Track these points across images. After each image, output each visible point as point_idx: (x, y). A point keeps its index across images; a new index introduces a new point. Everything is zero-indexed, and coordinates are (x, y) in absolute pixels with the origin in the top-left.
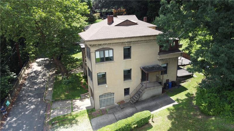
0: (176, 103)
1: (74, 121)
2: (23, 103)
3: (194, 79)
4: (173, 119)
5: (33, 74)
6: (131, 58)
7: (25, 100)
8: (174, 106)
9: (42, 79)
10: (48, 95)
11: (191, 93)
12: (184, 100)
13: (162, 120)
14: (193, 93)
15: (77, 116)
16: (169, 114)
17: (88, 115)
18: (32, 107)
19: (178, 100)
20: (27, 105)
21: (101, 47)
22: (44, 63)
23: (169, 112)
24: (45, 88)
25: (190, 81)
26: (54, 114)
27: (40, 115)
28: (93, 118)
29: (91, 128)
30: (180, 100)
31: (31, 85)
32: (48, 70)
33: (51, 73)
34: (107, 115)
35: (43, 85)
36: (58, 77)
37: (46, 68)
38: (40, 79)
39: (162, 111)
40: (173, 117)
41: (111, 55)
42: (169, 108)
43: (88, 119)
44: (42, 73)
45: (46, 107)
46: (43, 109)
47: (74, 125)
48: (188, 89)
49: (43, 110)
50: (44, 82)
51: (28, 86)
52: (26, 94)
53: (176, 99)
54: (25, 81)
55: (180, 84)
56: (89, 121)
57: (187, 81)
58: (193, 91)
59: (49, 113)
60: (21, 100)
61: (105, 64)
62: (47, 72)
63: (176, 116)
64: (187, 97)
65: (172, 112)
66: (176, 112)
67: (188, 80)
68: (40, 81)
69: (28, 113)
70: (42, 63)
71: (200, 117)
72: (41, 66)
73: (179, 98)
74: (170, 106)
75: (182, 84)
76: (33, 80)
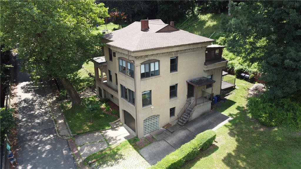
0: (230, 118)
1: (117, 155)
2: (29, 144)
3: (237, 90)
4: (236, 136)
5: (24, 105)
6: (177, 71)
7: (31, 140)
8: (230, 121)
9: (41, 110)
10: (62, 129)
11: (241, 106)
12: (237, 114)
13: (224, 138)
14: (243, 106)
15: (118, 150)
16: (229, 131)
17: (133, 146)
18: (48, 147)
19: (230, 115)
20: (38, 146)
21: (147, 59)
22: (32, 88)
23: (228, 129)
24: (52, 120)
25: (234, 93)
26: (84, 152)
27: (65, 156)
28: (141, 149)
29: (144, 160)
30: (233, 115)
31: (28, 119)
32: (43, 96)
33: (50, 101)
34: (157, 143)
35: (47, 117)
36: (64, 105)
37: (39, 94)
38: (38, 109)
39: (219, 128)
40: (235, 134)
41: (157, 69)
42: (226, 125)
43: (135, 151)
44: (37, 101)
45: (68, 144)
46: (65, 148)
47: (120, 160)
48: (236, 102)
49: (65, 150)
50: (46, 113)
51: (25, 121)
52: (28, 132)
53: (228, 115)
54: (17, 115)
55: (225, 98)
56: (138, 153)
57: (231, 94)
58: (242, 103)
59: (77, 152)
60: (25, 141)
61: (150, 80)
62: (44, 100)
63: (238, 132)
64: (238, 111)
65: (231, 128)
66: (235, 128)
67: (231, 92)
68: (39, 112)
69: (45, 155)
70: (29, 88)
71: (262, 130)
72: (29, 92)
73: (232, 113)
74: (226, 122)
75: (227, 98)
76: (28, 112)
